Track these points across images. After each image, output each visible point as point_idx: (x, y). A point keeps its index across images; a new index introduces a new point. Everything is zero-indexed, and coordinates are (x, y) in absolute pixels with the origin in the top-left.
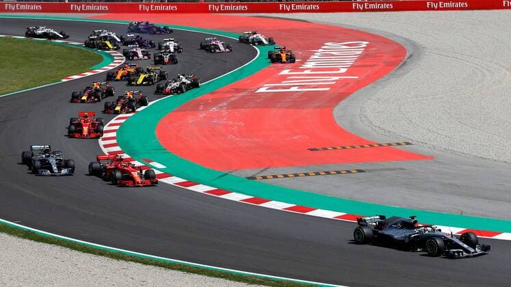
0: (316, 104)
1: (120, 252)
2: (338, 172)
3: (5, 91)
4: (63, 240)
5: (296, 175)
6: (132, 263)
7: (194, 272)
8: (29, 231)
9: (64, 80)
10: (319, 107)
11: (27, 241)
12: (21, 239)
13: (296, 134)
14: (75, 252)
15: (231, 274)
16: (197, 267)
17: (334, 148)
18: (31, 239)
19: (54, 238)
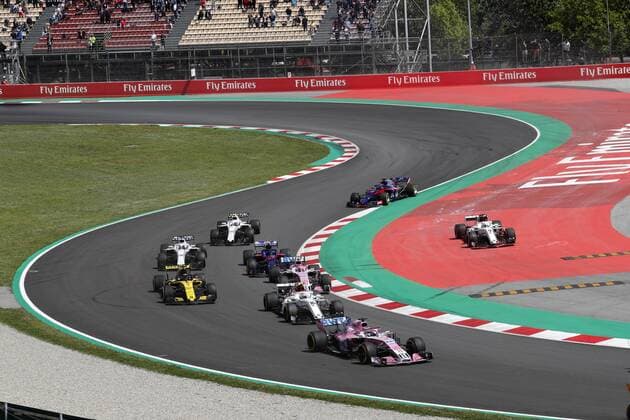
0: (594, 201)
1: (278, 385)
2: (589, 285)
3: (189, 198)
4: (212, 374)
5: (534, 291)
6: (288, 397)
7: (358, 405)
8: (175, 365)
9: (270, 182)
10: (595, 204)
11: (168, 376)
12: (161, 375)
13: (551, 240)
14: (223, 387)
15: (403, 405)
16: (365, 399)
17: (595, 256)
18: (173, 374)
19: (202, 372)
